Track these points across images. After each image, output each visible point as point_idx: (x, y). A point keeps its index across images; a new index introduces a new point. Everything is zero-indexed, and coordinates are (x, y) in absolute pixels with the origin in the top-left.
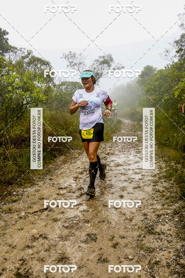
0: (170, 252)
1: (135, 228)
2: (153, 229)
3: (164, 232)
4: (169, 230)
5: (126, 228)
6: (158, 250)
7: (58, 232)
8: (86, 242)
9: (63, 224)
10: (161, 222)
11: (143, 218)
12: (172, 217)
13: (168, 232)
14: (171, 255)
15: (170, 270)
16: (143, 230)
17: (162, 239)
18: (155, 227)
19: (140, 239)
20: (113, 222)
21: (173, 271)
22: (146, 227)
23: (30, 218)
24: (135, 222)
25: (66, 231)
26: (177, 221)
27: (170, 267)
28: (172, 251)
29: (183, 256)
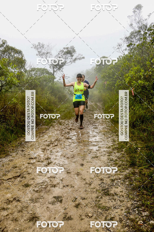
0: (122, 210)
1: (94, 190)
2: (108, 191)
3: (118, 193)
4: (121, 192)
5: (86, 191)
6: (112, 208)
7: (30, 195)
8: (53, 203)
9: (33, 189)
10: (114, 185)
11: (100, 182)
12: (124, 181)
13: (121, 194)
14: (123, 212)
15: (122, 224)
16: (100, 192)
17: (115, 199)
18: (109, 190)
19: (98, 199)
20: (76, 186)
21: (124, 224)
22: (103, 190)
23: (5, 184)
24: (94, 186)
25: (36, 195)
26: (127, 184)
27: (122, 222)
28: (123, 209)
29: (132, 212)
